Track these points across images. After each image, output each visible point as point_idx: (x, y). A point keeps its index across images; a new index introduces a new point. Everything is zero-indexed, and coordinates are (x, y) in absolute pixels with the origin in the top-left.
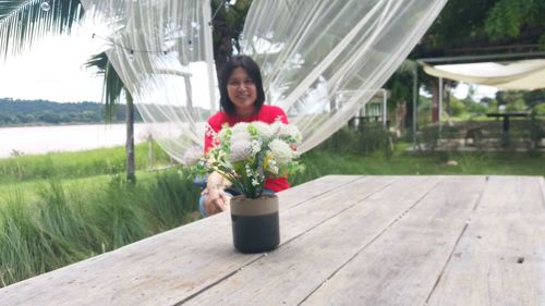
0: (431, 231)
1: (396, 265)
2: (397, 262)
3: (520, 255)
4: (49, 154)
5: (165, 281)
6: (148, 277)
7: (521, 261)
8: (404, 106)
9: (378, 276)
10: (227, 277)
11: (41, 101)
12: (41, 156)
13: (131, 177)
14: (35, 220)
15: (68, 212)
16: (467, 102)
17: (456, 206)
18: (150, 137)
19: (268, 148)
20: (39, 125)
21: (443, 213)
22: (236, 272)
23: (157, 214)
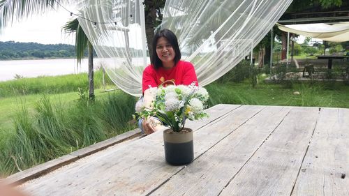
0: (287, 151)
1: (267, 177)
2: (266, 175)
3: (343, 172)
4: (39, 77)
5: (127, 185)
6: (116, 182)
7: (343, 177)
8: (264, 49)
9: (255, 185)
10: (164, 183)
11: (32, 43)
12: (33, 79)
13: (92, 96)
14: (35, 126)
15: (54, 120)
16: (304, 46)
17: (301, 131)
18: (102, 67)
19: (188, 104)
20: (32, 59)
21: (293, 137)
22: (169, 180)
23: (109, 122)
